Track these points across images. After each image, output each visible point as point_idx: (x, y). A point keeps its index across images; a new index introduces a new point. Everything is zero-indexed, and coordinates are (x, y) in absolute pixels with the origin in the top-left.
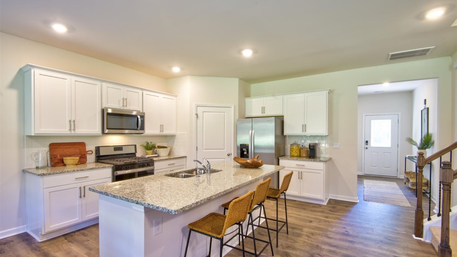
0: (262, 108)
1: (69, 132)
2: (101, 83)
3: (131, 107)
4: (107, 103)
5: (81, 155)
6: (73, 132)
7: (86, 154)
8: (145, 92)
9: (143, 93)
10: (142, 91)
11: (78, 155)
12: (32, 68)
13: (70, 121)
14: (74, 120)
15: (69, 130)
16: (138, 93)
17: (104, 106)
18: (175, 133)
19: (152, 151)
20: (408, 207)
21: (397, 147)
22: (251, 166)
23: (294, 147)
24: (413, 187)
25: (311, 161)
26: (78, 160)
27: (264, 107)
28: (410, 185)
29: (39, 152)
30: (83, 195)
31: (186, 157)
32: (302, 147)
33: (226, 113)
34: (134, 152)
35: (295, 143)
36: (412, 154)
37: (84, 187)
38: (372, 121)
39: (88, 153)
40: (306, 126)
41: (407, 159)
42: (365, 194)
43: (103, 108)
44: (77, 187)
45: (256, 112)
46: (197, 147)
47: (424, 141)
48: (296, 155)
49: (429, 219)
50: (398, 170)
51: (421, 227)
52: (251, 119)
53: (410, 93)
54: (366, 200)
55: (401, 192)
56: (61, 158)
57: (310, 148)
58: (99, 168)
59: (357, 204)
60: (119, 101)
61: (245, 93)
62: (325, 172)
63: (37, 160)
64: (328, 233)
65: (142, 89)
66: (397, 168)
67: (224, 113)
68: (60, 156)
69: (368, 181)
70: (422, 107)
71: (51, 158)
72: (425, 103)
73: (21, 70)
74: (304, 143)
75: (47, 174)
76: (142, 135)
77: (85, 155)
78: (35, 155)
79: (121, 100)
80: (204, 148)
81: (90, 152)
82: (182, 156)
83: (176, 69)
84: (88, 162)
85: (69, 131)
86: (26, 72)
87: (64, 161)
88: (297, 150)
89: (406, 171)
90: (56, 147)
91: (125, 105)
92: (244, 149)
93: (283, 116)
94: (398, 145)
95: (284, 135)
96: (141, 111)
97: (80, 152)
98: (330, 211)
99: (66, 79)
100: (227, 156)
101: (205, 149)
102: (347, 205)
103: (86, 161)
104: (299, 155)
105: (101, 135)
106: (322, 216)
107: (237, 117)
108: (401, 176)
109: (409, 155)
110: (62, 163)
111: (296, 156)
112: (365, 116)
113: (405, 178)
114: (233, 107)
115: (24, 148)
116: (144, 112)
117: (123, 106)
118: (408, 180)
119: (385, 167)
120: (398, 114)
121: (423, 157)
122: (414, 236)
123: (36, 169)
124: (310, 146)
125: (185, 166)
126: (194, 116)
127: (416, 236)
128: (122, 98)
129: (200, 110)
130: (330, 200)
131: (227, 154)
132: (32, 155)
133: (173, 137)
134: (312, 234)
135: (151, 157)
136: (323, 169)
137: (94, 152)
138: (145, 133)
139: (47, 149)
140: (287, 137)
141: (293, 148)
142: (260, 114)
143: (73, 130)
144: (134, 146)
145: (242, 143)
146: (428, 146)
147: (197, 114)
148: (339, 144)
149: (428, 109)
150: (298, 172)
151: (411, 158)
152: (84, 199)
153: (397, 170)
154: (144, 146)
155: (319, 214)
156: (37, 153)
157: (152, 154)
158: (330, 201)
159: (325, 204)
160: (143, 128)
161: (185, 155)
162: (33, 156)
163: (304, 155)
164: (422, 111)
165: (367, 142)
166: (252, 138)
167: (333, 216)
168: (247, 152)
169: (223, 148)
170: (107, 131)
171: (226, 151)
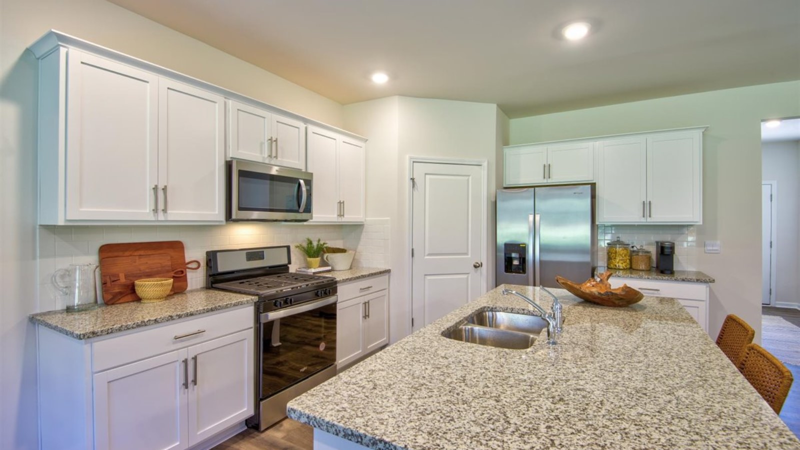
0: (544, 166)
1: (151, 217)
2: (226, 100)
3: (285, 160)
4: (238, 149)
5: (175, 273)
6: (161, 217)
7: (186, 269)
8: (311, 128)
9: (306, 128)
10: (305, 126)
11: (168, 271)
12: (60, 43)
13: (155, 189)
14: (166, 187)
15: (153, 210)
16: (297, 129)
17: (231, 154)
18: (363, 220)
19: (318, 259)
23: (617, 249)
26: (170, 287)
27: (549, 166)
29: (75, 269)
30: (191, 378)
31: (388, 271)
33: (470, 177)
34: (285, 262)
35: (619, 241)
37: (195, 358)
39: (189, 266)
40: (653, 205)
43: (229, 159)
44: (178, 361)
45: (532, 175)
46: (413, 250)
48: (621, 265)
52: (533, 189)
56: (128, 282)
57: (658, 252)
58: (229, 306)
60: (262, 144)
62: (708, 305)
63: (68, 290)
65: (305, 121)
67: (466, 178)
68: (126, 277)
71: (104, 284)
73: (28, 51)
75: (102, 331)
76: (305, 223)
77: (182, 272)
78: (62, 277)
79: (264, 143)
80: (427, 253)
81: (194, 265)
82: (382, 270)
83: (380, 79)
84: (189, 288)
85: (152, 212)
86: (43, 57)
87: (139, 291)
88: (625, 256)
90: (116, 254)
91: (274, 154)
92: (513, 255)
93: (594, 183)
95: (596, 223)
96: (304, 170)
97: (172, 265)
99: (148, 82)
100: (474, 268)
101: (429, 255)
103: (187, 286)
104: (628, 266)
105: (224, 223)
107: (493, 186)
110: (130, 294)
111: (624, 269)
114: (485, 164)
115: (34, 258)
116: (310, 171)
117: (270, 156)
120: (770, 183)
123: (65, 313)
125: (387, 290)
126: (408, 183)
128: (267, 137)
129: (420, 169)
131: (472, 266)
132: (55, 276)
133: (356, 228)
135: (320, 272)
136: (703, 299)
137: (203, 264)
138: (312, 219)
139: (92, 259)
141: (614, 252)
142: (538, 179)
143: (163, 210)
144: (286, 249)
145: (507, 240)
147: (413, 179)
148: (718, 242)
152: (193, 390)
154: (303, 248)
156: (67, 270)
157: (320, 266)
160: (308, 210)
161: (387, 268)
162: (58, 279)
166: (534, 231)
168: (523, 260)
169: (465, 252)
170: (235, 214)
171: (471, 258)
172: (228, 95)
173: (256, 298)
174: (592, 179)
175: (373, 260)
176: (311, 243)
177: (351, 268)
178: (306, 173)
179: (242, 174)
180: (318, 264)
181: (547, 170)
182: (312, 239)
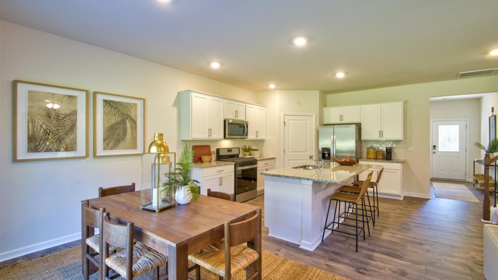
0: (340, 116)
2: (224, 100)
8: (247, 105)
9: (246, 105)
11: (208, 154)
12: (190, 92)
14: (212, 129)
16: (243, 106)
17: (226, 117)
18: (265, 138)
19: (248, 153)
20: (477, 203)
21: (465, 152)
22: (348, 164)
23: (371, 150)
24: (481, 187)
25: (387, 162)
27: (342, 116)
28: (478, 186)
31: (274, 158)
32: (378, 150)
33: (308, 121)
34: (238, 153)
35: (371, 147)
36: (480, 158)
37: (221, 178)
38: (440, 127)
40: (383, 132)
41: (475, 162)
42: (436, 193)
43: (225, 119)
44: (218, 177)
45: (335, 119)
46: (284, 150)
47: (492, 146)
48: (372, 157)
49: (495, 206)
50: (467, 173)
51: (488, 213)
52: (333, 125)
53: (479, 100)
54: (438, 197)
55: (471, 192)
56: (200, 157)
57: (387, 151)
59: (430, 200)
60: (233, 113)
61: (324, 104)
62: (402, 171)
64: (411, 217)
65: (245, 103)
66: (465, 172)
67: (306, 121)
68: (199, 155)
69: (437, 183)
70: (490, 114)
71: (194, 157)
72: (493, 111)
73: (179, 93)
74: (379, 147)
76: (245, 139)
77: (211, 155)
80: (290, 151)
81: (213, 153)
82: (272, 158)
83: (272, 86)
87: (202, 159)
88: (373, 153)
89: (475, 174)
90: (196, 148)
92: (325, 152)
93: (360, 123)
94: (466, 149)
95: (362, 139)
96: (245, 121)
97: (208, 152)
98: (408, 204)
99: (207, 99)
100: (309, 158)
101: (291, 152)
102: (421, 200)
103: (212, 159)
104: (375, 157)
105: (223, 139)
106: (402, 207)
107: (318, 124)
108: (469, 179)
109: (477, 158)
112: (433, 121)
113: (474, 180)
114: (314, 116)
116: (247, 121)
117: (236, 117)
118: (477, 182)
119: (453, 171)
120: (466, 120)
121: (489, 157)
122: (483, 220)
124: (387, 149)
126: (282, 124)
127: (484, 220)
128: (235, 110)
129: (287, 118)
130: (405, 196)
133: (262, 141)
134: (399, 217)
136: (400, 169)
137: (216, 152)
140: (363, 141)
141: (370, 152)
142: (338, 121)
144: (238, 149)
145: (324, 147)
146: (496, 150)
147: (284, 122)
148: (412, 148)
149: (495, 116)
150: (377, 172)
151: (479, 162)
153: (465, 174)
154: (243, 149)
155: (399, 205)
157: (249, 156)
158: (405, 198)
159: (402, 199)
160: (247, 135)
163: (381, 158)
164: (490, 118)
165: (434, 146)
166: (333, 142)
167: (411, 207)
168: (329, 154)
169: (306, 151)
170: (227, 136)
171: (308, 154)
172: (225, 98)
173: (235, 163)
174: (359, 121)
175: (268, 154)
176: (245, 147)
177: (260, 157)
178: (246, 122)
179: (229, 124)
180: (248, 155)
181: (341, 117)
182: (246, 145)
